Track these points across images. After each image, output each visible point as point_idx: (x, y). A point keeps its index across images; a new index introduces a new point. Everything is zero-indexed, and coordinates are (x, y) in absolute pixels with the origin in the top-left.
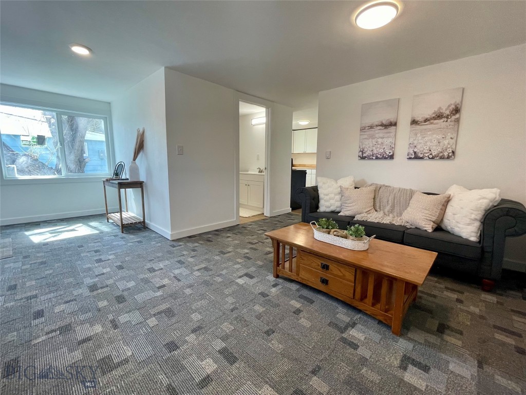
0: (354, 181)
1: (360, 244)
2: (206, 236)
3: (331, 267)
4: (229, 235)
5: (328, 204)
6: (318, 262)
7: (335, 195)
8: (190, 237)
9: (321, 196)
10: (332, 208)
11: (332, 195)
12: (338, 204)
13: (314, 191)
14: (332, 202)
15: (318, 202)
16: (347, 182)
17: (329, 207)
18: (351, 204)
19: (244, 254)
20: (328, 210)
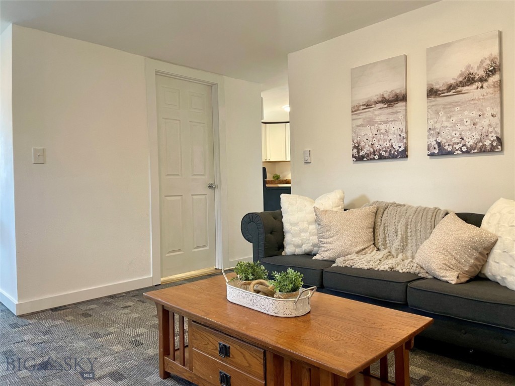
0: (343, 199)
1: (287, 304)
2: (83, 308)
3: (233, 350)
4: (130, 303)
5: (297, 240)
6: (216, 342)
7: (310, 223)
8: (54, 310)
9: (287, 226)
10: (306, 248)
11: (305, 225)
12: (315, 239)
13: (275, 218)
14: (304, 236)
15: (283, 237)
16: (329, 201)
17: (300, 246)
18: (332, 239)
19: (134, 337)
20: (298, 251)
